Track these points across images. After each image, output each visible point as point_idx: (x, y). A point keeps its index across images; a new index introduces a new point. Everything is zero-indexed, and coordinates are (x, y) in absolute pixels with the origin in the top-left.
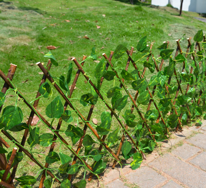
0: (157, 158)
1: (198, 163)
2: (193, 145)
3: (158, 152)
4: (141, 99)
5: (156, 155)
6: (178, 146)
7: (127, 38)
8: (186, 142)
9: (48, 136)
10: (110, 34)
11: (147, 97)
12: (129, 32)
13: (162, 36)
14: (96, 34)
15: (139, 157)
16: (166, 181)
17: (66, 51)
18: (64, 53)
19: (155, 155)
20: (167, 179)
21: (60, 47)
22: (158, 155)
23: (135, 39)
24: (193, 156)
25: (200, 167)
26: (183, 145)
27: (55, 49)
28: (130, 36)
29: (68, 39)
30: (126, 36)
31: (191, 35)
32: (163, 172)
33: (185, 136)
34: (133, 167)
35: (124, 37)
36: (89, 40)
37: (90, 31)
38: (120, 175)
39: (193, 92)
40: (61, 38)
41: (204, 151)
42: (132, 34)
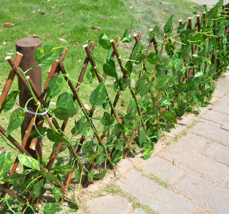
0: (165, 148)
1: (211, 154)
2: (198, 135)
3: (163, 141)
4: (160, 84)
5: (163, 145)
6: (183, 136)
7: (84, 12)
8: (189, 131)
9: (87, 125)
10: (64, 7)
11: (167, 82)
12: (85, 5)
13: (124, 9)
14: (49, 8)
15: (150, 147)
16: (184, 172)
17: (24, 29)
18: (23, 30)
19: (161, 144)
20: (184, 171)
21: (16, 24)
22: (165, 145)
23: (93, 13)
24: (203, 147)
25: (215, 158)
26: (188, 135)
27: (12, 26)
28: (88, 9)
29: (22, 15)
30: (82, 9)
31: (155, 6)
32: (178, 163)
33: (186, 125)
34: (145, 157)
35: (80, 11)
36: (45, 15)
37: (41, 5)
38: (134, 165)
39: (200, 77)
40: (14, 14)
41: (212, 141)
42: (89, 7)
